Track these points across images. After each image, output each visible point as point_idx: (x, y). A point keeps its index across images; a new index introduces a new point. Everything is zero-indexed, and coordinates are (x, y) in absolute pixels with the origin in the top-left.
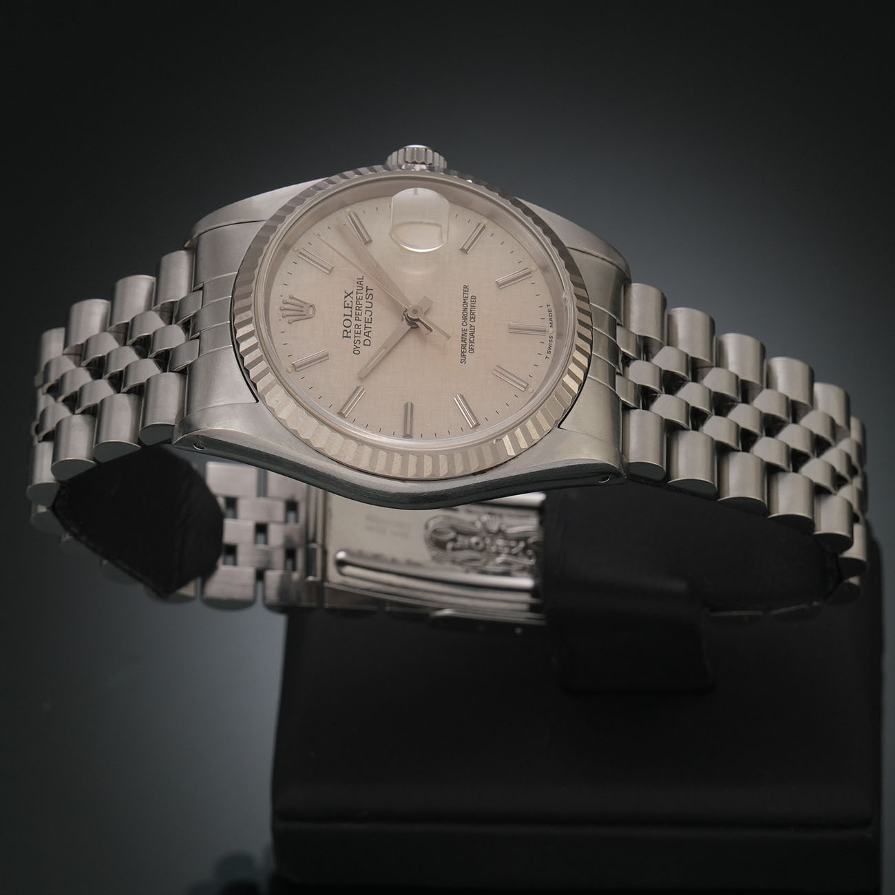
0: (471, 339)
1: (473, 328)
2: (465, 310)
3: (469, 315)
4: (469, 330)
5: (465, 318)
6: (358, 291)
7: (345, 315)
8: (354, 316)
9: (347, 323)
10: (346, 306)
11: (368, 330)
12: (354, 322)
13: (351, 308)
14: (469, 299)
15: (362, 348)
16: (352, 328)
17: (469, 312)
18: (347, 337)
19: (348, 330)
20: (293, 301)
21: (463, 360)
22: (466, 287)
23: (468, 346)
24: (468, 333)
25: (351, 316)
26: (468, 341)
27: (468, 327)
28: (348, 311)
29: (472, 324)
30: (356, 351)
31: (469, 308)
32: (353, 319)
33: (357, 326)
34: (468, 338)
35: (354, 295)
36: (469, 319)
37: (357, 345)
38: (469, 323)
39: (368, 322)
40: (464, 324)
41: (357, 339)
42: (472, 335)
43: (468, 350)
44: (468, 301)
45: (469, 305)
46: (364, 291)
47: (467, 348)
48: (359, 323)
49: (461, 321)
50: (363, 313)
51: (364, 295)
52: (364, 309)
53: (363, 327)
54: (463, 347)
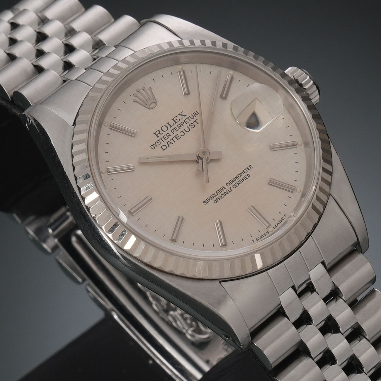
0: (223, 196)
1: (230, 190)
2: (237, 178)
3: (236, 182)
4: (226, 190)
5: (232, 182)
6: (190, 118)
7: (168, 123)
8: (172, 128)
9: (165, 129)
10: (175, 119)
11: (172, 141)
12: (169, 131)
13: (176, 123)
14: (246, 174)
15: (158, 148)
16: (165, 133)
17: (237, 181)
18: (157, 135)
19: (161, 132)
20: (149, 92)
21: (206, 202)
22: (250, 167)
23: (217, 197)
24: (225, 191)
25: (171, 127)
26: (219, 195)
27: (228, 188)
28: (172, 123)
29: (232, 188)
30: (153, 146)
31: (240, 179)
32: (170, 129)
33: (168, 135)
34: (222, 193)
35: (184, 118)
36: (234, 183)
37: (157, 144)
38: (231, 186)
39: (176, 138)
40: (228, 185)
41: (161, 140)
42: (225, 194)
43: (214, 199)
44: (244, 175)
45: (242, 177)
46: (192, 121)
47: (215, 198)
48: (171, 133)
49: (228, 181)
50: (180, 130)
51: (190, 122)
52: (182, 129)
53: (171, 138)
54: (214, 195)
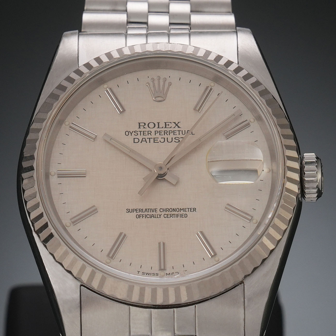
0: (148, 216)
1: (159, 216)
2: (174, 210)
3: (170, 213)
4: (156, 214)
5: (167, 210)
6: (181, 132)
7: (158, 123)
8: (159, 130)
9: (151, 125)
10: (167, 124)
11: (148, 140)
12: (153, 130)
13: (166, 127)
14: (184, 213)
15: (131, 138)
16: (148, 129)
17: (173, 213)
18: (140, 126)
19: (146, 126)
20: (167, 86)
21: (128, 211)
22: (195, 210)
23: (142, 213)
24: (154, 213)
25: (158, 127)
26: (146, 213)
27: (159, 213)
28: (162, 125)
29: (162, 216)
30: (128, 133)
31: (176, 213)
32: (156, 129)
33: (150, 133)
34: (149, 213)
35: (177, 128)
36: (167, 213)
37: (133, 134)
38: (163, 213)
39: (154, 140)
40: (161, 210)
41: (139, 133)
42: (152, 216)
43: (139, 214)
44: (182, 212)
45: (179, 213)
46: (181, 136)
47: (140, 213)
48: (153, 133)
49: (164, 207)
50: (163, 136)
51: (178, 136)
52: (166, 136)
53: (150, 136)
54: (141, 210)
